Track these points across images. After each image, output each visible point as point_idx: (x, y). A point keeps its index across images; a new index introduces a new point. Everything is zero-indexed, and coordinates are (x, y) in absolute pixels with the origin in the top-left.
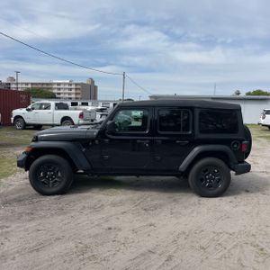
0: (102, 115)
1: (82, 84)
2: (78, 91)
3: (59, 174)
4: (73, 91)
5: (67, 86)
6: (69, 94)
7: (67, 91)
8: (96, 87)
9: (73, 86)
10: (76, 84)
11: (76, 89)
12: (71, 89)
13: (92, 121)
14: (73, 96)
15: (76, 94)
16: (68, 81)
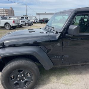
0: (22, 21)
1: (8, 10)
2: (7, 13)
3: (29, 75)
4: (5, 13)
5: (2, 11)
6: (3, 14)
7: (2, 13)
8: (13, 11)
9: (5, 11)
10: (6, 10)
11: (6, 12)
12: (4, 12)
13: (19, 24)
14: (5, 15)
15: (6, 14)
16: (2, 9)
